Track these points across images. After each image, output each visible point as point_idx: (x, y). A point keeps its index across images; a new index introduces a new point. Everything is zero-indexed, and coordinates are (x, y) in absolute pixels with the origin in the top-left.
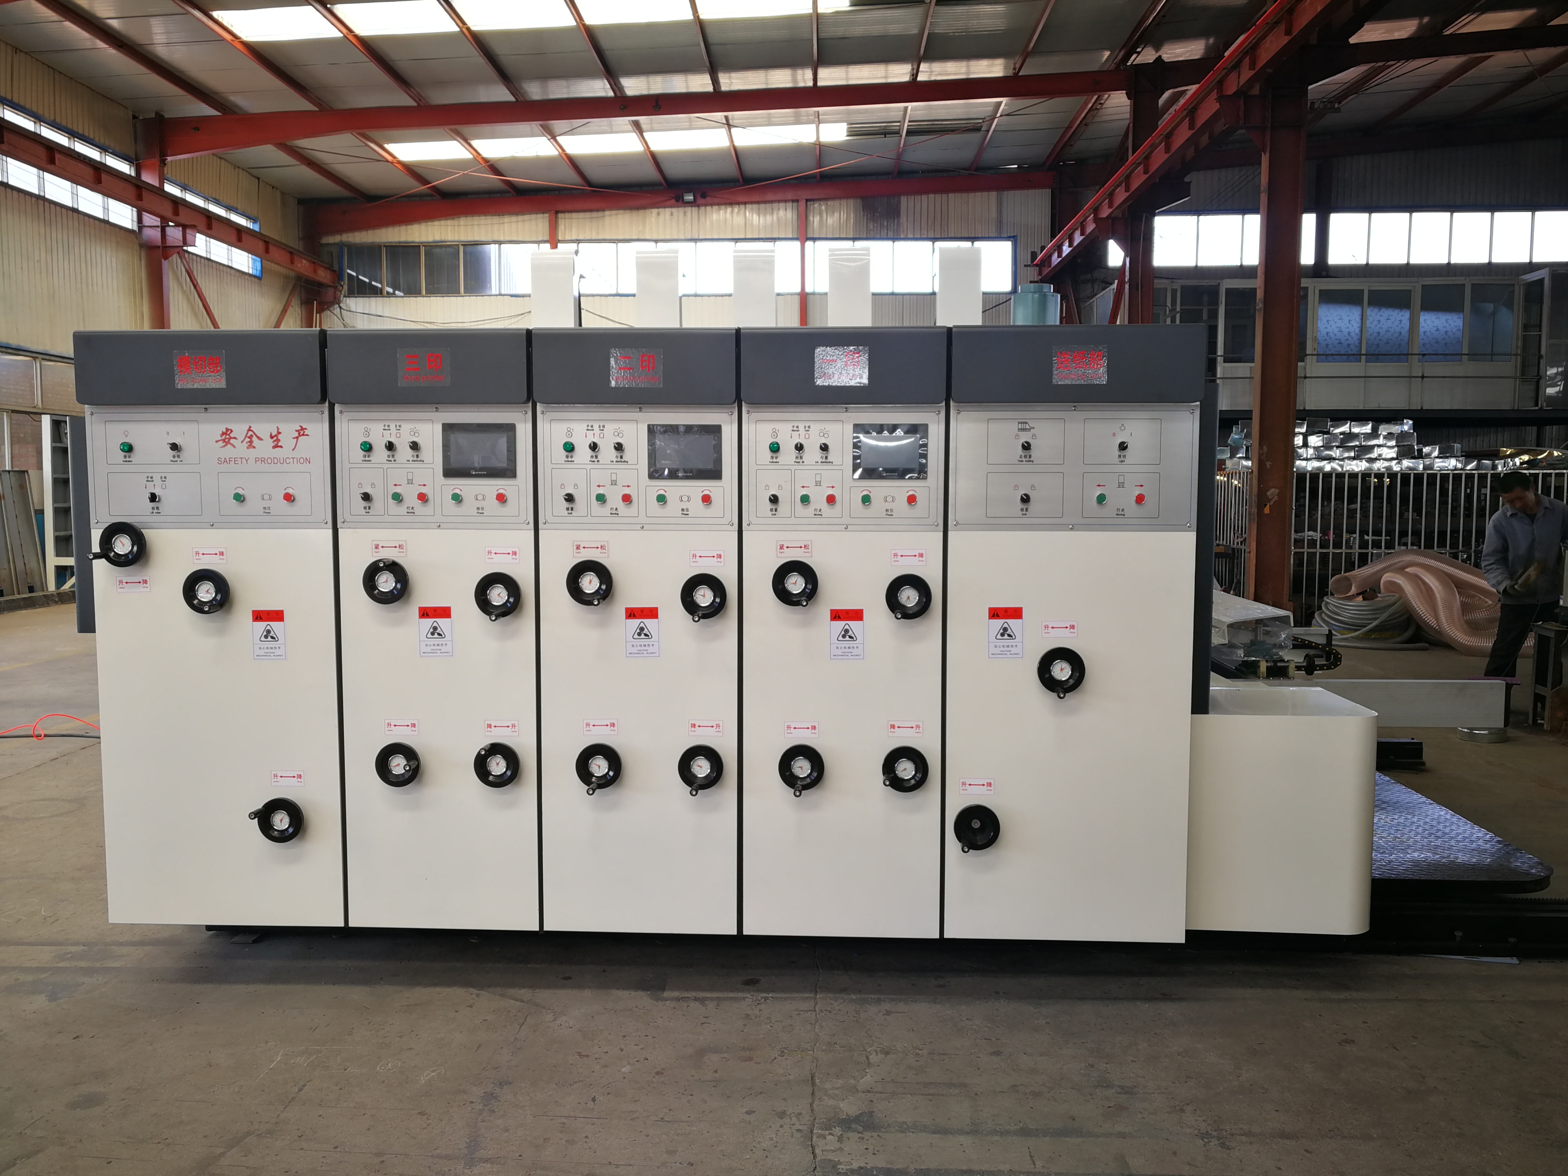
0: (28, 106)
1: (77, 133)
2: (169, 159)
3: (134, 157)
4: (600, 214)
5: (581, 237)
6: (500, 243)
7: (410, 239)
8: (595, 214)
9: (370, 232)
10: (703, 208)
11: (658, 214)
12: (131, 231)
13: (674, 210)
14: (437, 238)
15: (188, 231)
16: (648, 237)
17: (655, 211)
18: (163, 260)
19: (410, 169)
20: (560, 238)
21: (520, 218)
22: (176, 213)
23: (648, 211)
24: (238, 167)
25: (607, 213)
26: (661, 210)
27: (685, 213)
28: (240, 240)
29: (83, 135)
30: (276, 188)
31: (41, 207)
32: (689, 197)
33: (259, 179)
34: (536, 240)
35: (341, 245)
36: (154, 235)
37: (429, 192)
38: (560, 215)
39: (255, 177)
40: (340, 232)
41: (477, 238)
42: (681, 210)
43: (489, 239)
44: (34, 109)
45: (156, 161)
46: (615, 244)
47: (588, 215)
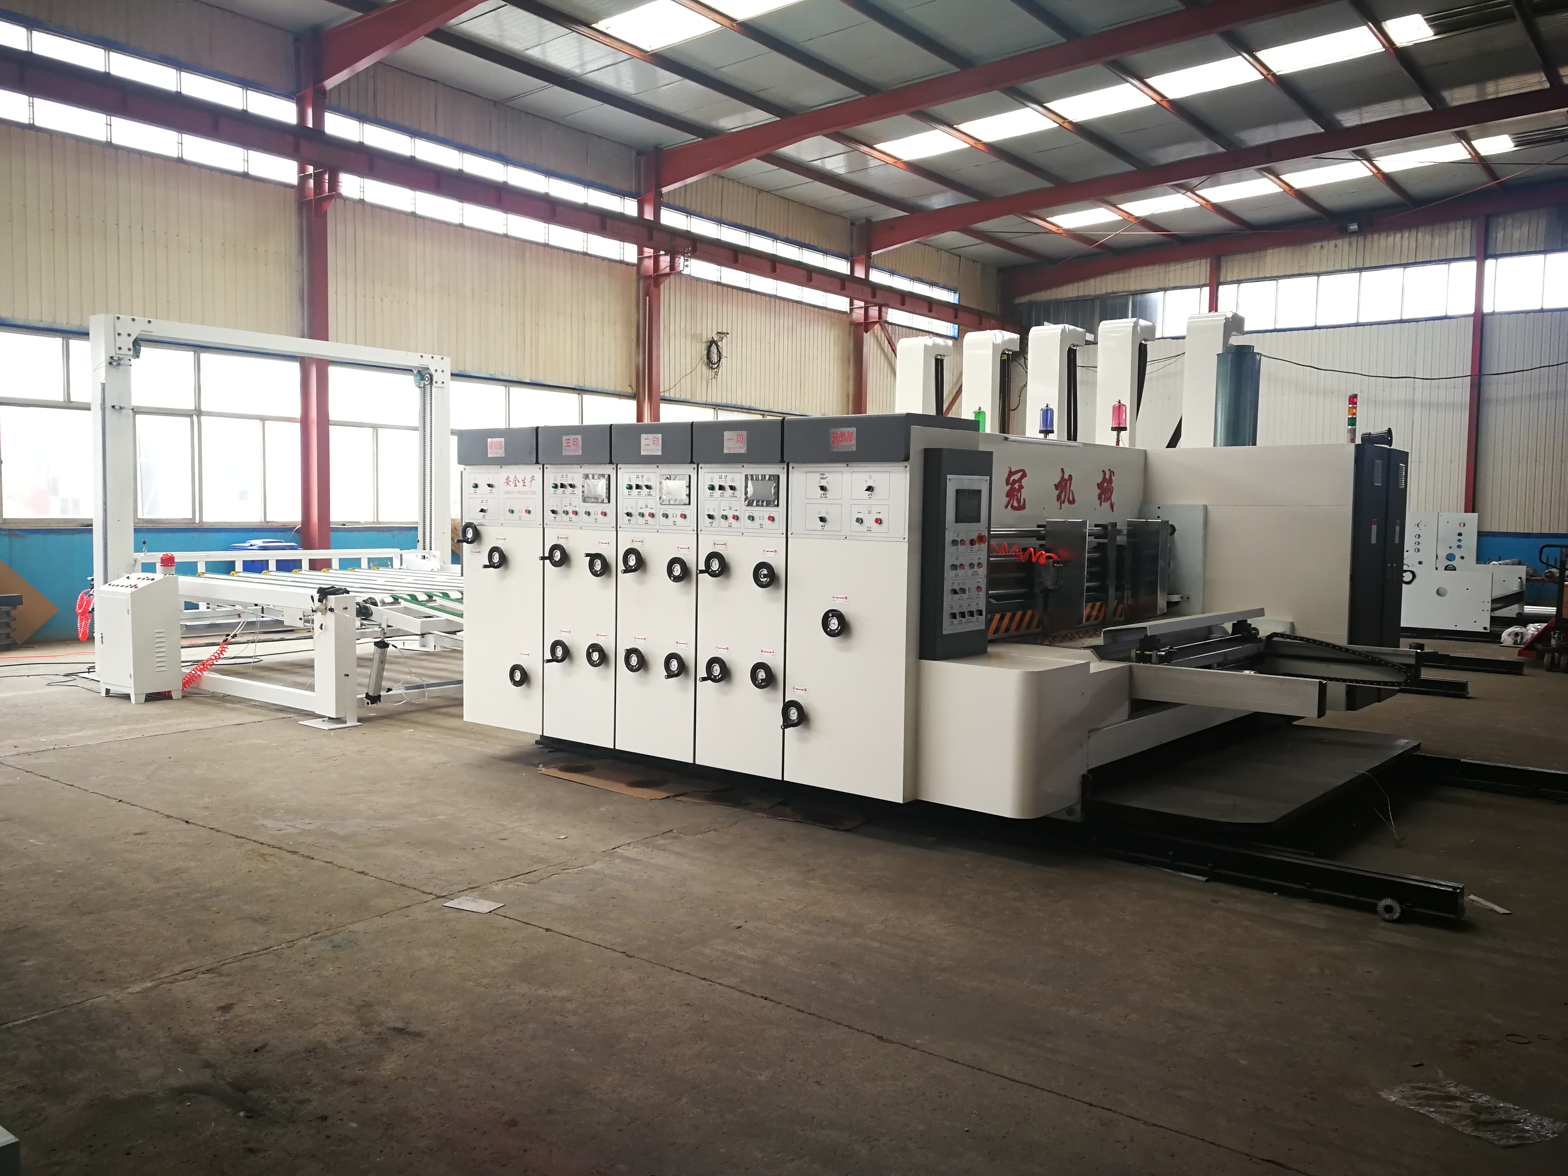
0: (767, 230)
1: (805, 243)
2: (874, 253)
3: (849, 255)
4: (1263, 253)
5: (1242, 278)
6: (1165, 290)
7: (1086, 293)
8: (1257, 254)
9: (1054, 290)
10: (1369, 237)
11: (1322, 247)
12: (844, 313)
13: (1339, 242)
14: (1109, 291)
15: (884, 309)
16: (1311, 271)
17: (1318, 245)
18: (865, 333)
19: (1076, 235)
20: (1222, 280)
21: (1185, 265)
22: (874, 296)
23: (1311, 246)
24: (942, 250)
25: (1270, 251)
26: (1325, 243)
27: (1350, 244)
28: (930, 310)
29: (809, 245)
30: (977, 262)
31: (773, 304)
32: (1354, 227)
33: (960, 256)
34: (1198, 284)
35: (1031, 304)
36: (859, 315)
37: (1097, 250)
38: (1223, 258)
39: (956, 255)
40: (1029, 292)
41: (1144, 287)
42: (1346, 240)
43: (1156, 287)
44: (772, 231)
45: (863, 256)
46: (1276, 281)
47: (1249, 255)
